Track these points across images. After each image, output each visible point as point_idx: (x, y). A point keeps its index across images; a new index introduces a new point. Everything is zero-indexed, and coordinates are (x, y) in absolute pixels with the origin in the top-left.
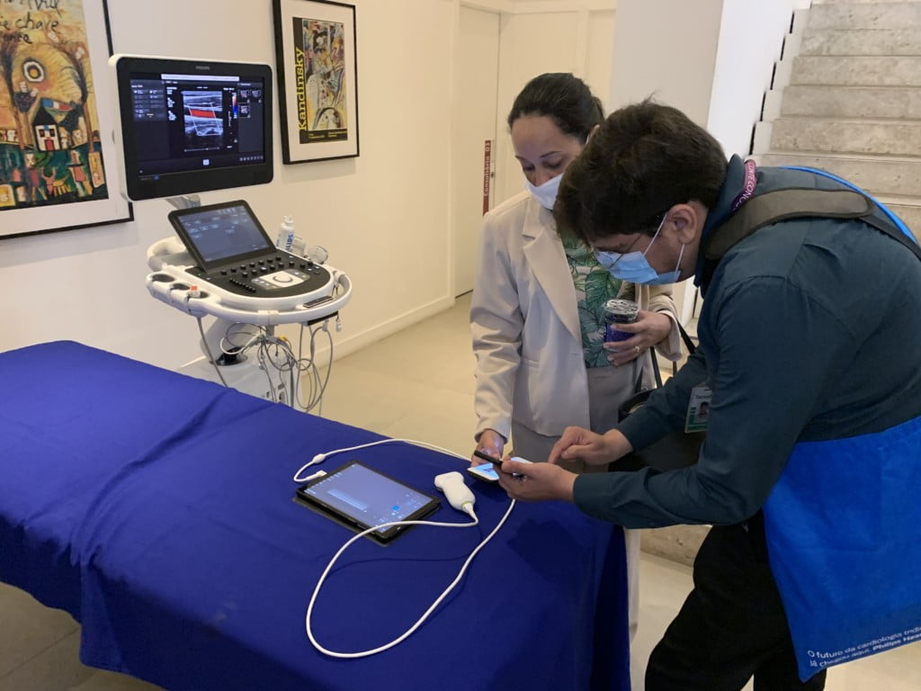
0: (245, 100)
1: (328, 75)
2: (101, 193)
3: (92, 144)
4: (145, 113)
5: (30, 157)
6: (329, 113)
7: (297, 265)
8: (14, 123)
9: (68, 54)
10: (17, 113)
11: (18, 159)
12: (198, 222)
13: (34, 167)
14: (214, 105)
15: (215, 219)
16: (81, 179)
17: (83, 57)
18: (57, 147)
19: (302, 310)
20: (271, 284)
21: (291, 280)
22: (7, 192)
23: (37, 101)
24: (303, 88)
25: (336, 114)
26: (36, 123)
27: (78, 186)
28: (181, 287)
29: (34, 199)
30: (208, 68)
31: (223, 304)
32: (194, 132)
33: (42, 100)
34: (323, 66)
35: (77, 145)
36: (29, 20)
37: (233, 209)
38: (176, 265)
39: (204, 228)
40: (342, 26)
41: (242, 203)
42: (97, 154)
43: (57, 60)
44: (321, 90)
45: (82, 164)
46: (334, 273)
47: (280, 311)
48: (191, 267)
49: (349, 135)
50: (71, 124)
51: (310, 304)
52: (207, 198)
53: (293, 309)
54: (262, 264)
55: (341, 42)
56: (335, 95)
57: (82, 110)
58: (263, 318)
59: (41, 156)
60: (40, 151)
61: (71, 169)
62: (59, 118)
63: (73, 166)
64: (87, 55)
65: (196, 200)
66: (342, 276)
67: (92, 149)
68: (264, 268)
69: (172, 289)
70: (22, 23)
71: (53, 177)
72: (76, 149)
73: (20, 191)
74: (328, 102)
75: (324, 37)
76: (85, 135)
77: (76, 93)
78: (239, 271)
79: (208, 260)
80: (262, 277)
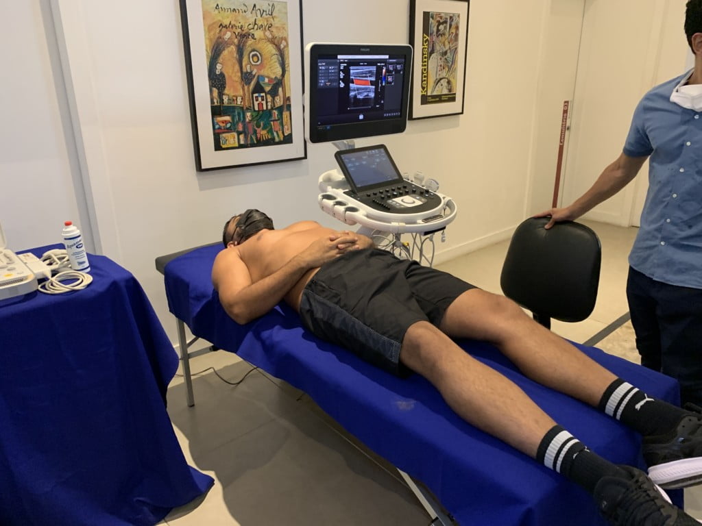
0: (391, 72)
1: (445, 53)
2: (288, 139)
3: (285, 106)
4: (325, 83)
5: (248, 114)
6: (444, 82)
7: (418, 192)
8: (241, 93)
9: (276, 45)
10: (243, 86)
11: (242, 116)
12: (353, 159)
13: (250, 121)
14: (370, 76)
15: (364, 157)
16: (277, 129)
17: (285, 47)
18: (265, 108)
19: (421, 223)
20: (401, 205)
21: (414, 202)
22: (234, 138)
23: (256, 77)
24: (426, 64)
25: (449, 82)
26: (253, 92)
27: (275, 134)
28: (340, 203)
29: (249, 142)
30: (368, 50)
31: (368, 216)
32: (355, 96)
33: (258, 76)
34: (442, 46)
35: (276, 106)
36: (255, 24)
37: (376, 150)
38: (337, 189)
39: (357, 164)
40: (459, 16)
41: (382, 146)
42: (288, 113)
43: (270, 49)
44: (439, 64)
45: (278, 120)
46: (444, 198)
47: (406, 223)
48: (347, 190)
49: (456, 99)
50: (274, 93)
51: (426, 220)
52: (360, 143)
53: (415, 223)
54: (393, 190)
55: (457, 28)
56: (449, 69)
57: (281, 83)
58: (394, 228)
59: (255, 114)
60: (255, 111)
61: (272, 123)
62: (268, 89)
63: (273, 121)
64: (287, 46)
65: (352, 144)
66: (449, 201)
67: (285, 109)
68: (395, 193)
69: (335, 205)
70: (251, 26)
71: (261, 128)
72: (275, 109)
73: (242, 137)
74: (444, 74)
75: (445, 25)
76: (282, 99)
77: (279, 71)
78: (379, 195)
79: (359, 186)
80: (394, 199)
